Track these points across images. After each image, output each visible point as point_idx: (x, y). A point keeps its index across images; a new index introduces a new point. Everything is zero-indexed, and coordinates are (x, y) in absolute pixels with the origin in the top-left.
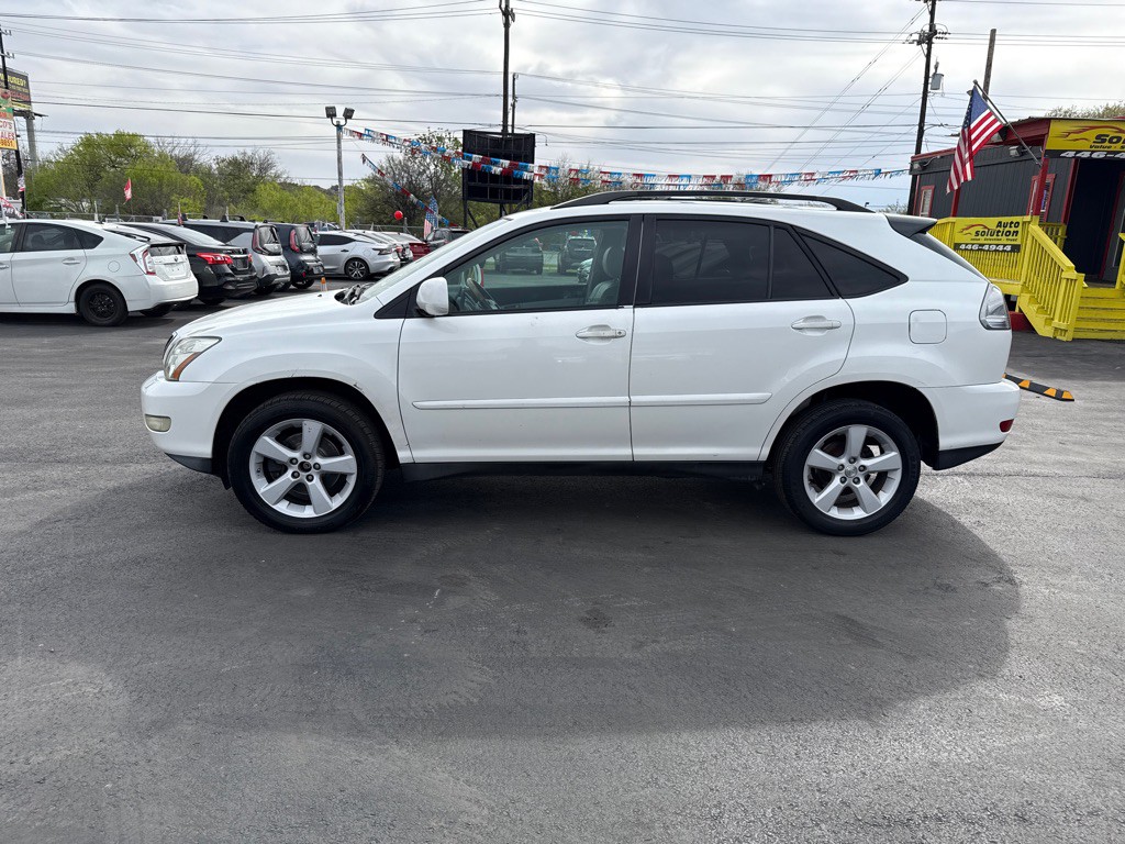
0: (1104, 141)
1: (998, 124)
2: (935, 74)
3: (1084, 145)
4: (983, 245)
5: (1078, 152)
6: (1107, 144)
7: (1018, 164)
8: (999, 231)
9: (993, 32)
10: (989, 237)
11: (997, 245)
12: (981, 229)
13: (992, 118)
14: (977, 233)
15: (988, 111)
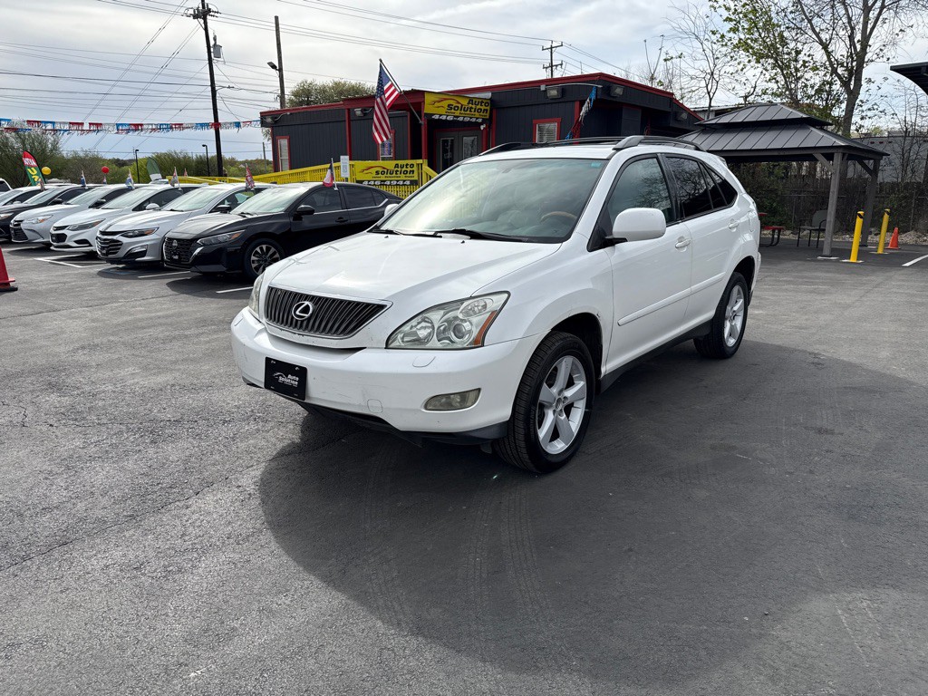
0: (451, 109)
1: (396, 93)
2: (215, 44)
3: (443, 111)
4: (385, 181)
5: (441, 115)
6: (453, 111)
7: (362, 121)
8: (397, 171)
9: (277, 18)
10: (389, 175)
11: (398, 181)
12: (380, 170)
13: (393, 88)
14: (377, 172)
15: (390, 83)
